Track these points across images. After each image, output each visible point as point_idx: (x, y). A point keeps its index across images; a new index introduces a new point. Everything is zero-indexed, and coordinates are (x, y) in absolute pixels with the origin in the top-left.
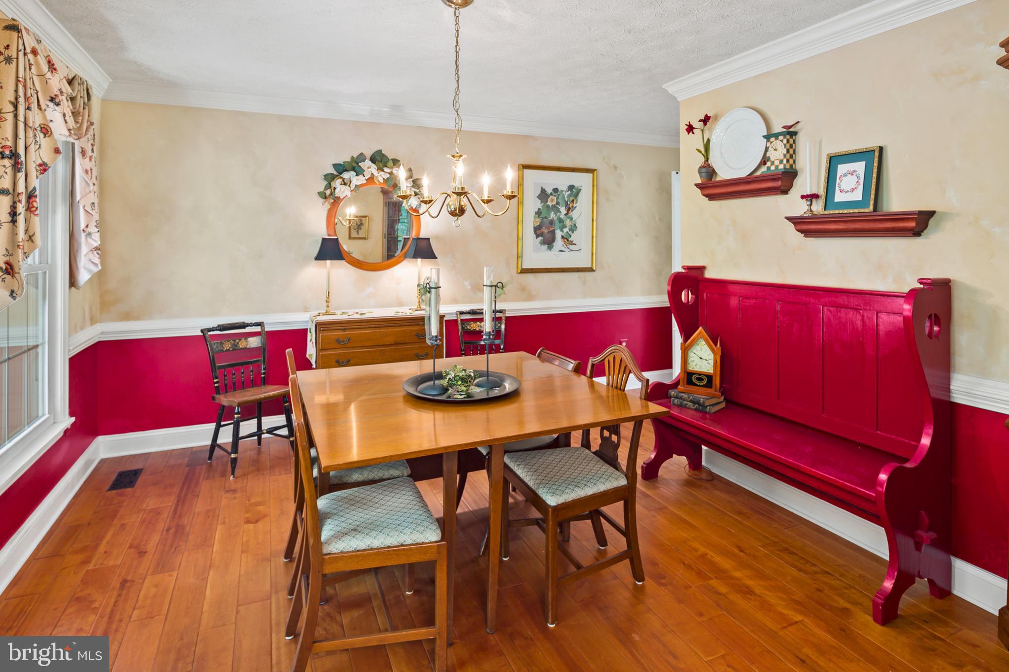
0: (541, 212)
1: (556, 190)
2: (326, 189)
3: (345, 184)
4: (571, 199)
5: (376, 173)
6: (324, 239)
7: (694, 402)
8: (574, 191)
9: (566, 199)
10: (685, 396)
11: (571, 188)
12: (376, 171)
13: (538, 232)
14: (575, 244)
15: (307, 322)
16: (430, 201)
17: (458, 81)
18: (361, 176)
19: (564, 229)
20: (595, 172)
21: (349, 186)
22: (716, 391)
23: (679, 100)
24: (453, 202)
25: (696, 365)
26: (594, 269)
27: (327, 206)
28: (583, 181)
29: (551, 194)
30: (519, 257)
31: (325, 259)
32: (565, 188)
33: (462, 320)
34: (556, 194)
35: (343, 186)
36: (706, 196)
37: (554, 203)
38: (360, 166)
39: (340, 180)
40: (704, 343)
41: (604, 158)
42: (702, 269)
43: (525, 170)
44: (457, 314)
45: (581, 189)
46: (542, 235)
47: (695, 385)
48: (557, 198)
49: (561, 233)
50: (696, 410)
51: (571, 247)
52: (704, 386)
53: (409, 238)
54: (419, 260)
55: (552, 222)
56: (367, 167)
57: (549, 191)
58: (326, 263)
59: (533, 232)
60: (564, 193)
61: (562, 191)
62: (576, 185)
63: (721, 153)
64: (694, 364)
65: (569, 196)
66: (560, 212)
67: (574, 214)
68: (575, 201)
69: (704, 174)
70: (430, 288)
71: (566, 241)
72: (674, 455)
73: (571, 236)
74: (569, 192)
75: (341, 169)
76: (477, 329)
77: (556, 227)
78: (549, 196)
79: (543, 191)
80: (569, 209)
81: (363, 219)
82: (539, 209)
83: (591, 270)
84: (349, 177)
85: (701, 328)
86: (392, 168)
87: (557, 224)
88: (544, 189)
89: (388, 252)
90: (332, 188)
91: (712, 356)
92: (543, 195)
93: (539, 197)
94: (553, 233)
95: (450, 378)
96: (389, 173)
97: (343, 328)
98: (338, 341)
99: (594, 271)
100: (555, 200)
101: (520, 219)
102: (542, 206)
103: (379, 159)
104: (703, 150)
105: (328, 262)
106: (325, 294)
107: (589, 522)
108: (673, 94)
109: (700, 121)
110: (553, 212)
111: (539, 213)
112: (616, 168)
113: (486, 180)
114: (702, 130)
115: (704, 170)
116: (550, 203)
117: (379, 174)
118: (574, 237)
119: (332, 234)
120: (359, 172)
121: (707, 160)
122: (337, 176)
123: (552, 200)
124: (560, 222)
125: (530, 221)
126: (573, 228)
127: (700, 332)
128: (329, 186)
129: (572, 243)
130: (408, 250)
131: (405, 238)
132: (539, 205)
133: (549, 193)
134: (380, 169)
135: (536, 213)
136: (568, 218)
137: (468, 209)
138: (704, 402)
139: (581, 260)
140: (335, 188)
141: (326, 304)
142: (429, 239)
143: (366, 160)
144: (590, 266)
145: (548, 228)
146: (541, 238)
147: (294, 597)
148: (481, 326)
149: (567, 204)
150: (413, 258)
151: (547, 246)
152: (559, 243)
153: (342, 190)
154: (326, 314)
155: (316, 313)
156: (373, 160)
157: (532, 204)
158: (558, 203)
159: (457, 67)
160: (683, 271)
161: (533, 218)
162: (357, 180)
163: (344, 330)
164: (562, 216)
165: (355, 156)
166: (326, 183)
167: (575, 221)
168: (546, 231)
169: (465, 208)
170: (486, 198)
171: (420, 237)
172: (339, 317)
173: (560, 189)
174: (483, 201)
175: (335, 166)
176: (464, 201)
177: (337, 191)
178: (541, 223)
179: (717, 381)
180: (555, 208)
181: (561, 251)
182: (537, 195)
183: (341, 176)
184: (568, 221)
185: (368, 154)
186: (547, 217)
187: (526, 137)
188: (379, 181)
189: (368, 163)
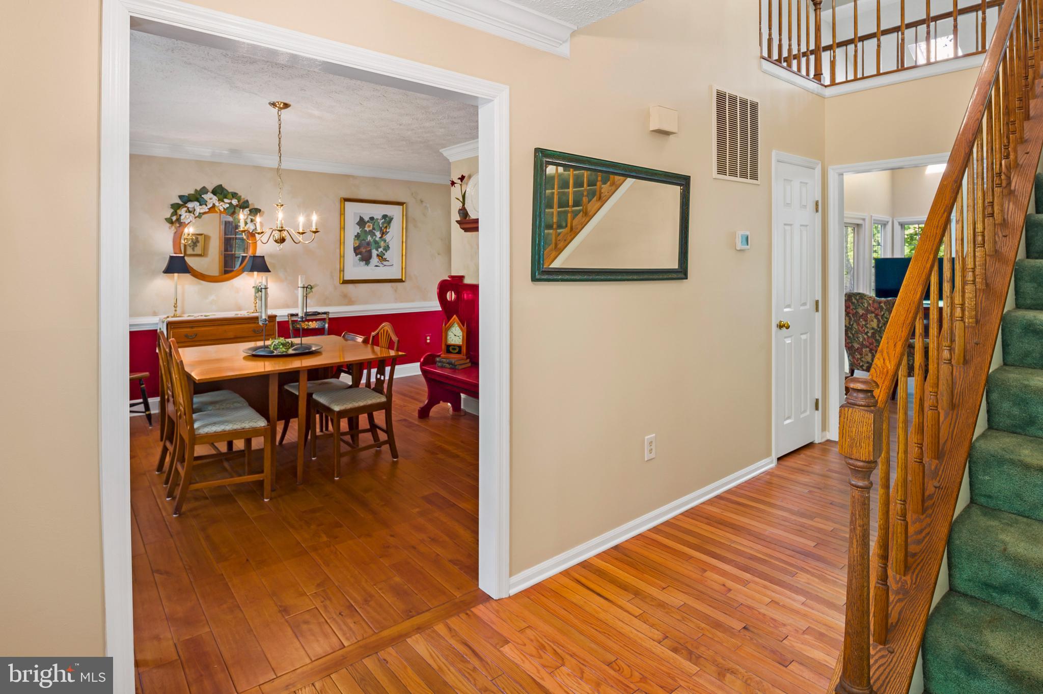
0: (360, 236)
1: (372, 219)
2: (172, 215)
3: (190, 212)
4: (385, 225)
5: (217, 204)
6: (171, 257)
7: (449, 363)
8: (388, 220)
9: (381, 226)
10: (444, 360)
11: (385, 217)
12: (217, 202)
13: (358, 251)
14: (388, 261)
15: (157, 324)
16: (262, 233)
17: (280, 157)
18: (204, 206)
19: (379, 249)
20: (405, 205)
21: (194, 214)
22: (464, 356)
23: (450, 161)
24: (277, 235)
25: (452, 340)
26: (404, 280)
27: (173, 229)
28: (395, 212)
29: (368, 222)
30: (342, 270)
31: (174, 273)
32: (380, 217)
33: (292, 321)
34: (372, 222)
35: (188, 214)
36: (463, 229)
37: (371, 228)
38: (203, 198)
39: (186, 209)
40: (457, 325)
41: (412, 194)
42: (462, 278)
43: (346, 203)
44: (288, 316)
45: (393, 218)
46: (360, 253)
47: (452, 353)
48: (373, 225)
49: (377, 252)
50: (451, 368)
51: (385, 263)
52: (457, 353)
53: (246, 256)
54: (255, 273)
55: (369, 244)
56: (209, 198)
57: (366, 219)
58: (174, 276)
59: (353, 252)
60: (379, 221)
61: (377, 219)
62: (389, 214)
63: (472, 201)
64: (451, 339)
65: (383, 223)
66: (376, 236)
67: (388, 237)
68: (388, 227)
69: (461, 215)
70: (261, 289)
71: (380, 258)
72: (441, 402)
73: (384, 254)
74: (383, 220)
75: (186, 199)
76: (306, 328)
77: (372, 248)
78: (366, 223)
79: (361, 219)
80: (383, 234)
81: (198, 236)
82: (358, 233)
83: (400, 281)
84: (193, 206)
85: (455, 316)
86: (231, 200)
87: (373, 245)
88: (362, 218)
89: (224, 268)
90: (178, 215)
91: (461, 334)
92: (361, 222)
93: (358, 224)
94: (370, 252)
95: (275, 345)
96: (228, 203)
97: (191, 326)
98: (186, 336)
99: (404, 282)
100: (372, 226)
101: (342, 241)
102: (361, 231)
103: (219, 192)
104: (461, 200)
105: (176, 275)
106: (173, 301)
107: (370, 433)
108: (447, 157)
109: (459, 179)
110: (369, 236)
111: (358, 236)
112: (422, 202)
113: (301, 219)
114: (461, 185)
115: (461, 212)
116: (367, 229)
117: (220, 204)
118: (387, 255)
119: (178, 252)
120: (202, 202)
121: (464, 204)
122: (182, 205)
123: (369, 226)
124: (376, 244)
125: (350, 243)
126: (387, 248)
127: (455, 319)
128: (175, 213)
129: (385, 260)
130: (245, 266)
131: (243, 256)
132: (358, 230)
133: (367, 220)
134: (221, 200)
135: (356, 236)
136: (383, 240)
137: (288, 239)
138: (454, 363)
139: (393, 272)
140: (180, 215)
141: (174, 309)
142: (264, 257)
143: (209, 193)
144: (401, 278)
145: (365, 248)
146: (359, 256)
147: (169, 485)
148: (309, 325)
149: (381, 230)
150: (250, 271)
151: (364, 262)
152: (375, 260)
153: (187, 217)
154: (174, 316)
155: (166, 316)
156: (214, 192)
157: (352, 230)
158: (374, 229)
159: (280, 148)
160: (449, 279)
161: (353, 240)
162: (199, 209)
163: (192, 327)
164: (377, 239)
165: (198, 189)
166: (172, 210)
167: (388, 243)
168: (364, 250)
169: (286, 238)
170: (301, 231)
171: (256, 255)
172: (185, 318)
173: (375, 218)
174: (299, 233)
175: (181, 197)
176: (285, 234)
177: (182, 217)
178: (360, 244)
179: (464, 350)
180: (372, 233)
181: (376, 266)
182: (356, 222)
183: (186, 205)
184: (382, 243)
185: (210, 188)
186: (365, 239)
187: (348, 176)
188: (220, 210)
189: (210, 195)
